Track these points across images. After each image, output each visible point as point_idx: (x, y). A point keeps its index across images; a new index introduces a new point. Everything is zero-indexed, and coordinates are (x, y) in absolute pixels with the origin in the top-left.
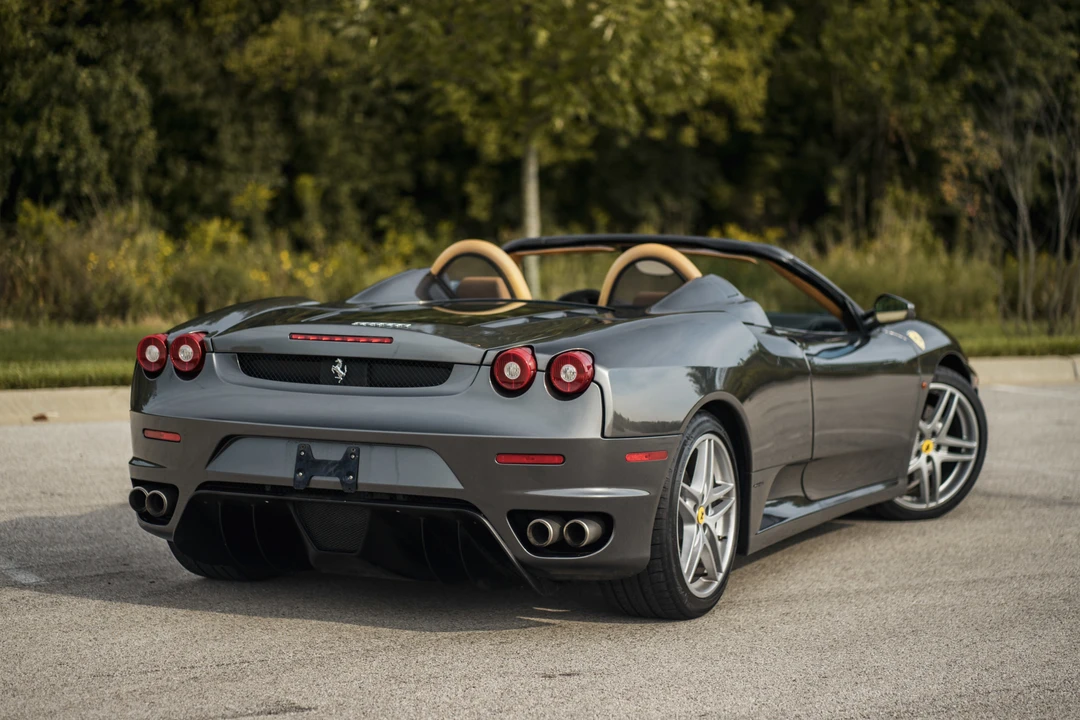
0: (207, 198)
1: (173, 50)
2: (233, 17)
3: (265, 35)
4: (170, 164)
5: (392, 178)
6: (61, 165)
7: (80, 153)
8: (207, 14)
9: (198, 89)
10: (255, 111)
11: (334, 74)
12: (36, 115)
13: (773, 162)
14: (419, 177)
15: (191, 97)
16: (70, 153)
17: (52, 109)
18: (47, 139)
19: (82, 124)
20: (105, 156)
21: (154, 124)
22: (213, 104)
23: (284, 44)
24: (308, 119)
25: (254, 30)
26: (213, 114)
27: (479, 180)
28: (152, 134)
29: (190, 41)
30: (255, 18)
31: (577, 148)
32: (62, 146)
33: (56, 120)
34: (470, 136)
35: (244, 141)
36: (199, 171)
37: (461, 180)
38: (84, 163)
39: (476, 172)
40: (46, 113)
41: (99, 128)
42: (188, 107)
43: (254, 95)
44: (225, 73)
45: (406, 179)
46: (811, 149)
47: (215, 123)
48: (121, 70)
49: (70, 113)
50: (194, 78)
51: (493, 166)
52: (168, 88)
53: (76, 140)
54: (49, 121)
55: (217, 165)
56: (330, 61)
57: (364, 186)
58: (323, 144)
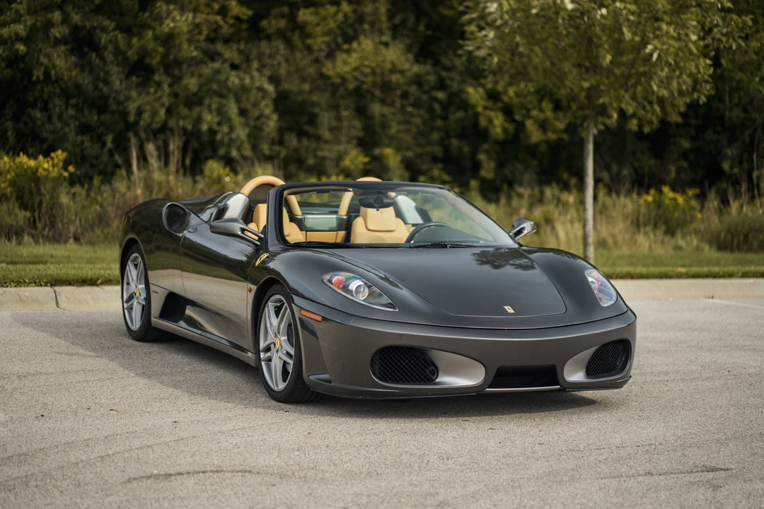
0: (311, 161)
1: (287, 60)
2: (326, 39)
3: (348, 52)
4: (287, 137)
5: (429, 149)
6: (219, 137)
7: (232, 129)
8: (309, 36)
9: (306, 87)
10: (342, 102)
11: (395, 78)
12: (200, 102)
13: (686, 144)
14: (447, 149)
15: (301, 92)
16: (225, 129)
17: (211, 99)
18: (209, 119)
19: (233, 109)
20: (247, 131)
21: (276, 110)
22: (315, 98)
23: (363, 58)
24: (376, 109)
25: (339, 47)
26: (313, 104)
27: (487, 152)
28: (275, 117)
29: (299, 55)
30: (340, 40)
31: (555, 131)
32: (219, 124)
33: (214, 106)
34: (483, 122)
35: (334, 123)
36: (305, 142)
37: (474, 152)
38: (234, 136)
39: (486, 146)
40: (207, 101)
41: (243, 113)
42: (299, 99)
43: (342, 91)
44: (323, 77)
45: (438, 150)
46: (710, 135)
47: (317, 110)
48: (256, 74)
49: (224, 101)
50: (304, 79)
51: (497, 143)
52: (285, 86)
53: (229, 120)
54: (209, 106)
55: (318, 138)
56: (394, 70)
57: (410, 154)
58: (384, 125)
